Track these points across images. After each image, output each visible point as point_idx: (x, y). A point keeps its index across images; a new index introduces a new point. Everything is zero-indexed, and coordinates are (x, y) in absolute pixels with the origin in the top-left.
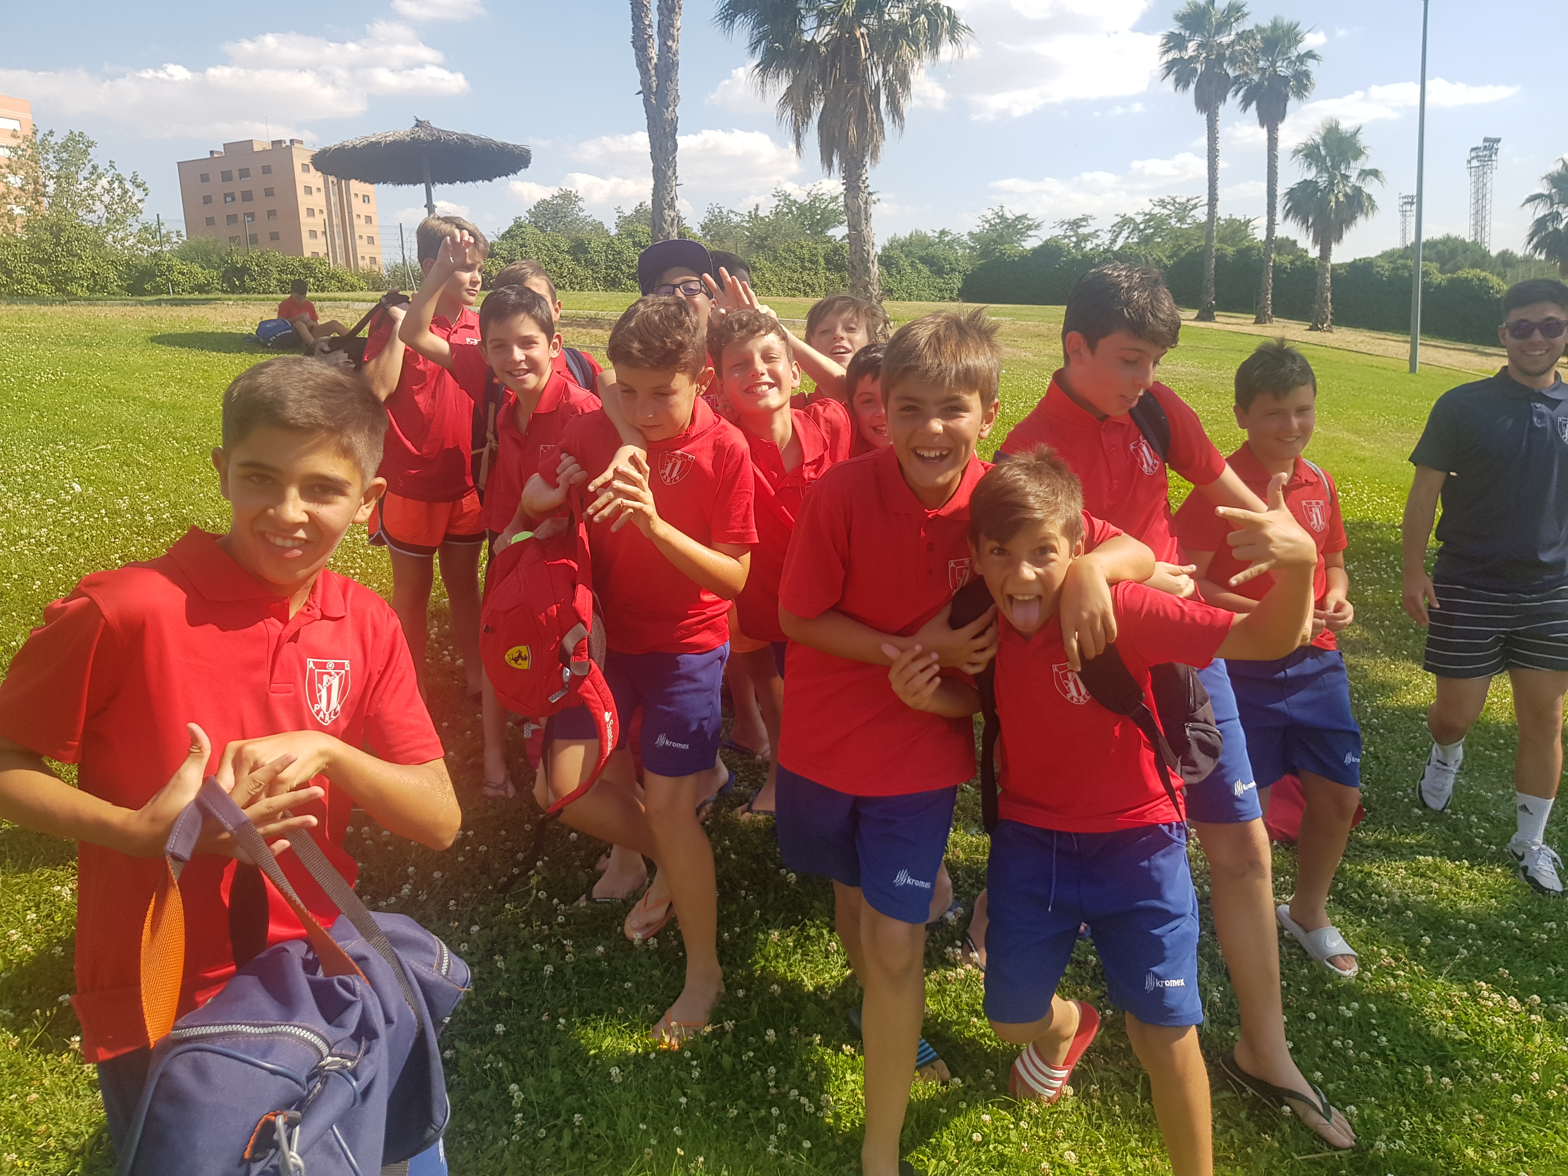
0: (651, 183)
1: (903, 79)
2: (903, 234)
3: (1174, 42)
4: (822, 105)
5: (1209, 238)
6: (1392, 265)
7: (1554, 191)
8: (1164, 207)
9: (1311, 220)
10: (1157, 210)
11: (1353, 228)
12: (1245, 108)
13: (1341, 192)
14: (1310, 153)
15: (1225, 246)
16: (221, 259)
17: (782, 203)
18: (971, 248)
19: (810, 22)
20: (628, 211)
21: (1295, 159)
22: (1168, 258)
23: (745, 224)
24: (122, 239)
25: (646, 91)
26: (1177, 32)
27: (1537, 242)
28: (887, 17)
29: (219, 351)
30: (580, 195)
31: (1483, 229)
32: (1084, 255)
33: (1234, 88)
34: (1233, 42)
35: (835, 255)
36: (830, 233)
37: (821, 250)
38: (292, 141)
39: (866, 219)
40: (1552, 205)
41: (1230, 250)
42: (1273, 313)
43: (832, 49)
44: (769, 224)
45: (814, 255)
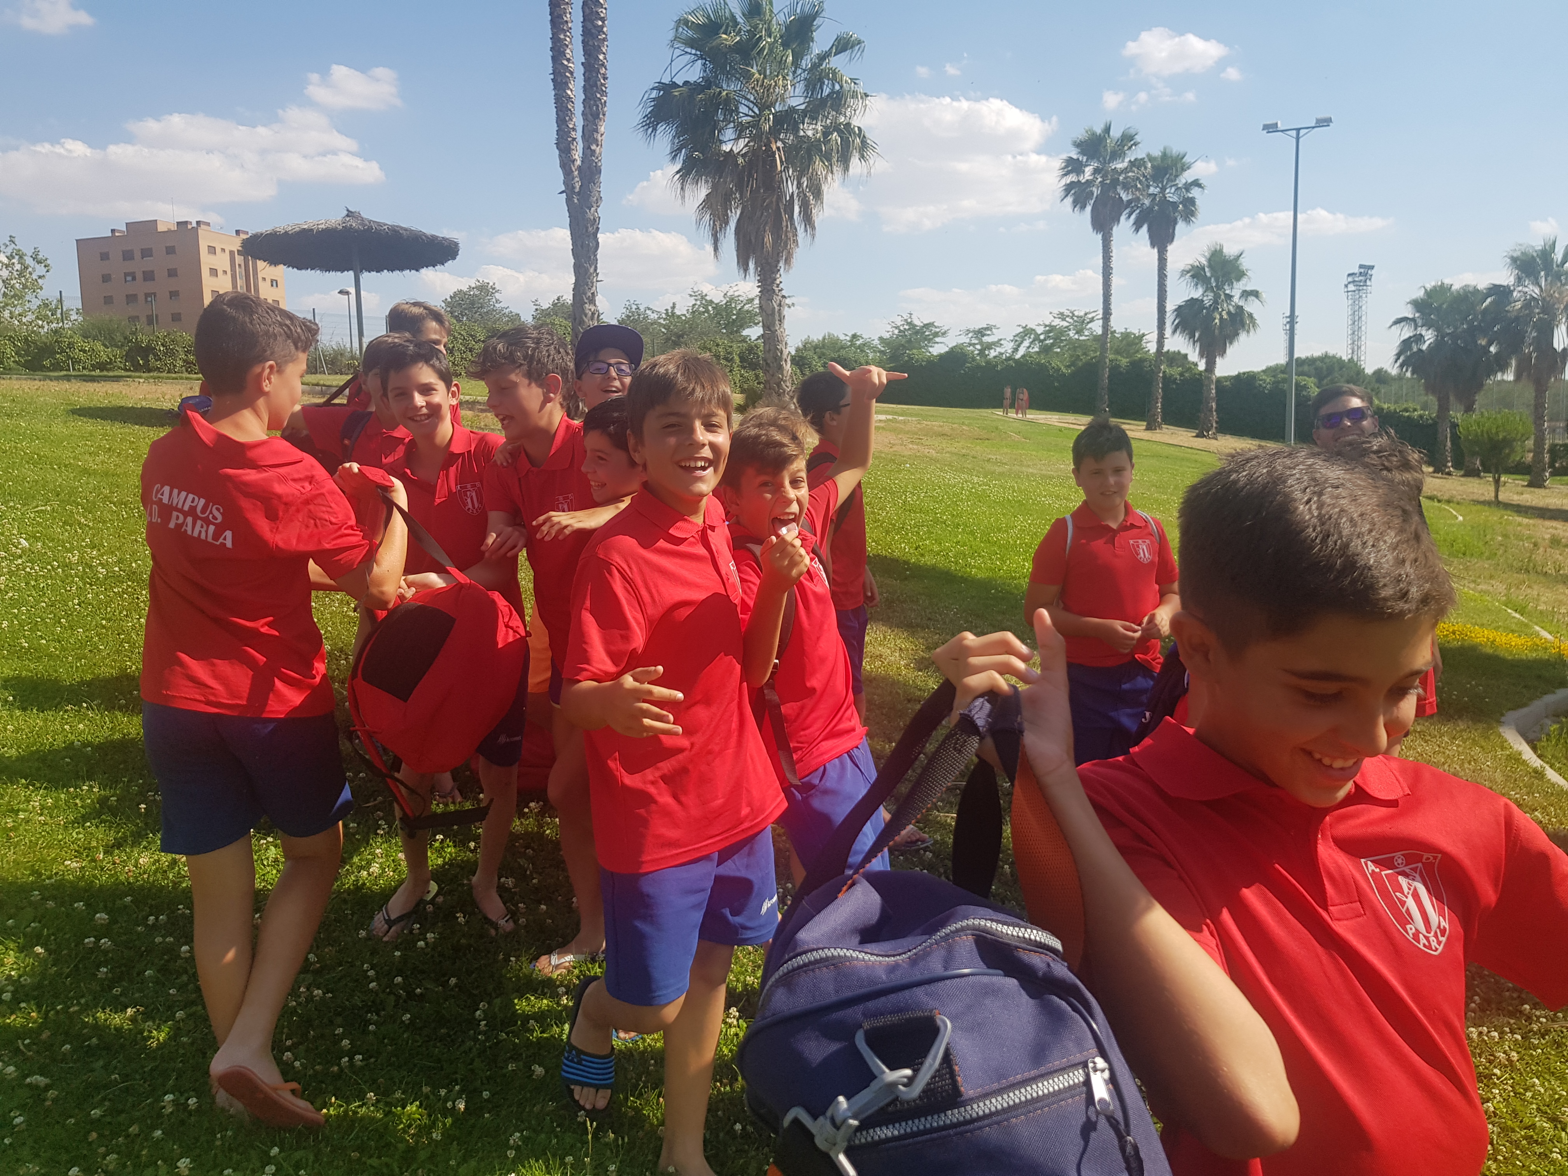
0: (573, 280)
1: (818, 193)
2: (817, 337)
3: (1072, 166)
4: (739, 212)
5: (1103, 349)
6: (1273, 379)
7: (1417, 315)
8: (1064, 320)
9: (1197, 335)
10: (1057, 322)
11: (1236, 344)
12: (1137, 230)
13: (1226, 309)
14: (1196, 274)
15: (1119, 358)
16: (125, 338)
17: (698, 303)
18: (881, 352)
19: (729, 133)
20: (546, 305)
21: (1182, 279)
22: (1068, 367)
23: (662, 321)
24: (20, 315)
25: (569, 190)
26: (1075, 157)
27: (1404, 361)
28: (802, 133)
29: (142, 425)
30: (497, 287)
31: (1359, 348)
32: (988, 362)
33: (1127, 211)
34: (1126, 168)
35: (750, 354)
36: (745, 332)
37: (736, 348)
38: (198, 223)
39: (780, 321)
40: (1416, 329)
41: (1124, 362)
42: (1163, 420)
43: (750, 160)
44: (686, 322)
45: (729, 353)
